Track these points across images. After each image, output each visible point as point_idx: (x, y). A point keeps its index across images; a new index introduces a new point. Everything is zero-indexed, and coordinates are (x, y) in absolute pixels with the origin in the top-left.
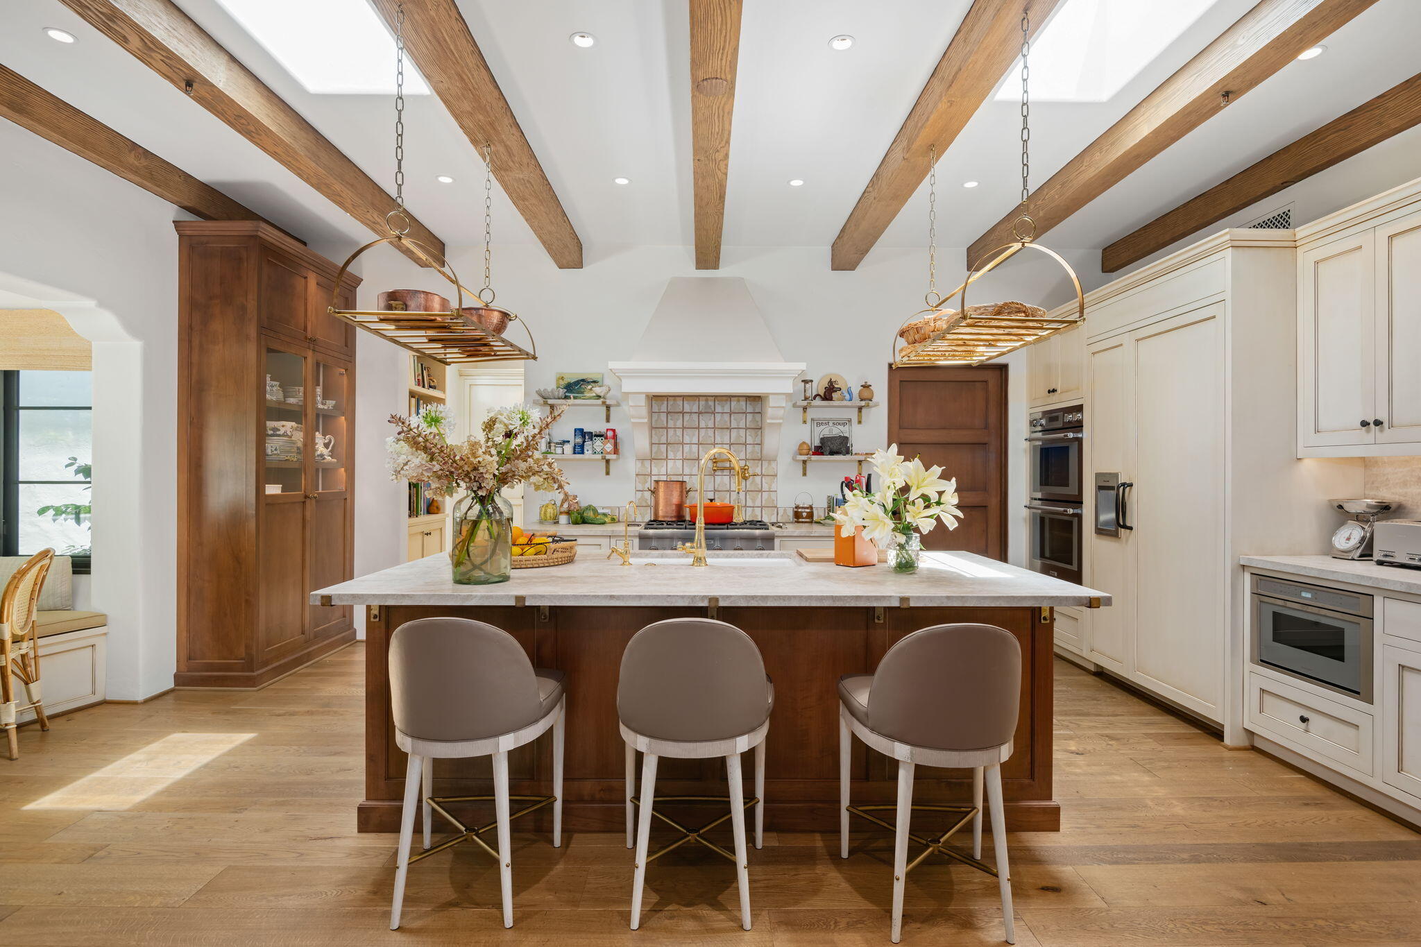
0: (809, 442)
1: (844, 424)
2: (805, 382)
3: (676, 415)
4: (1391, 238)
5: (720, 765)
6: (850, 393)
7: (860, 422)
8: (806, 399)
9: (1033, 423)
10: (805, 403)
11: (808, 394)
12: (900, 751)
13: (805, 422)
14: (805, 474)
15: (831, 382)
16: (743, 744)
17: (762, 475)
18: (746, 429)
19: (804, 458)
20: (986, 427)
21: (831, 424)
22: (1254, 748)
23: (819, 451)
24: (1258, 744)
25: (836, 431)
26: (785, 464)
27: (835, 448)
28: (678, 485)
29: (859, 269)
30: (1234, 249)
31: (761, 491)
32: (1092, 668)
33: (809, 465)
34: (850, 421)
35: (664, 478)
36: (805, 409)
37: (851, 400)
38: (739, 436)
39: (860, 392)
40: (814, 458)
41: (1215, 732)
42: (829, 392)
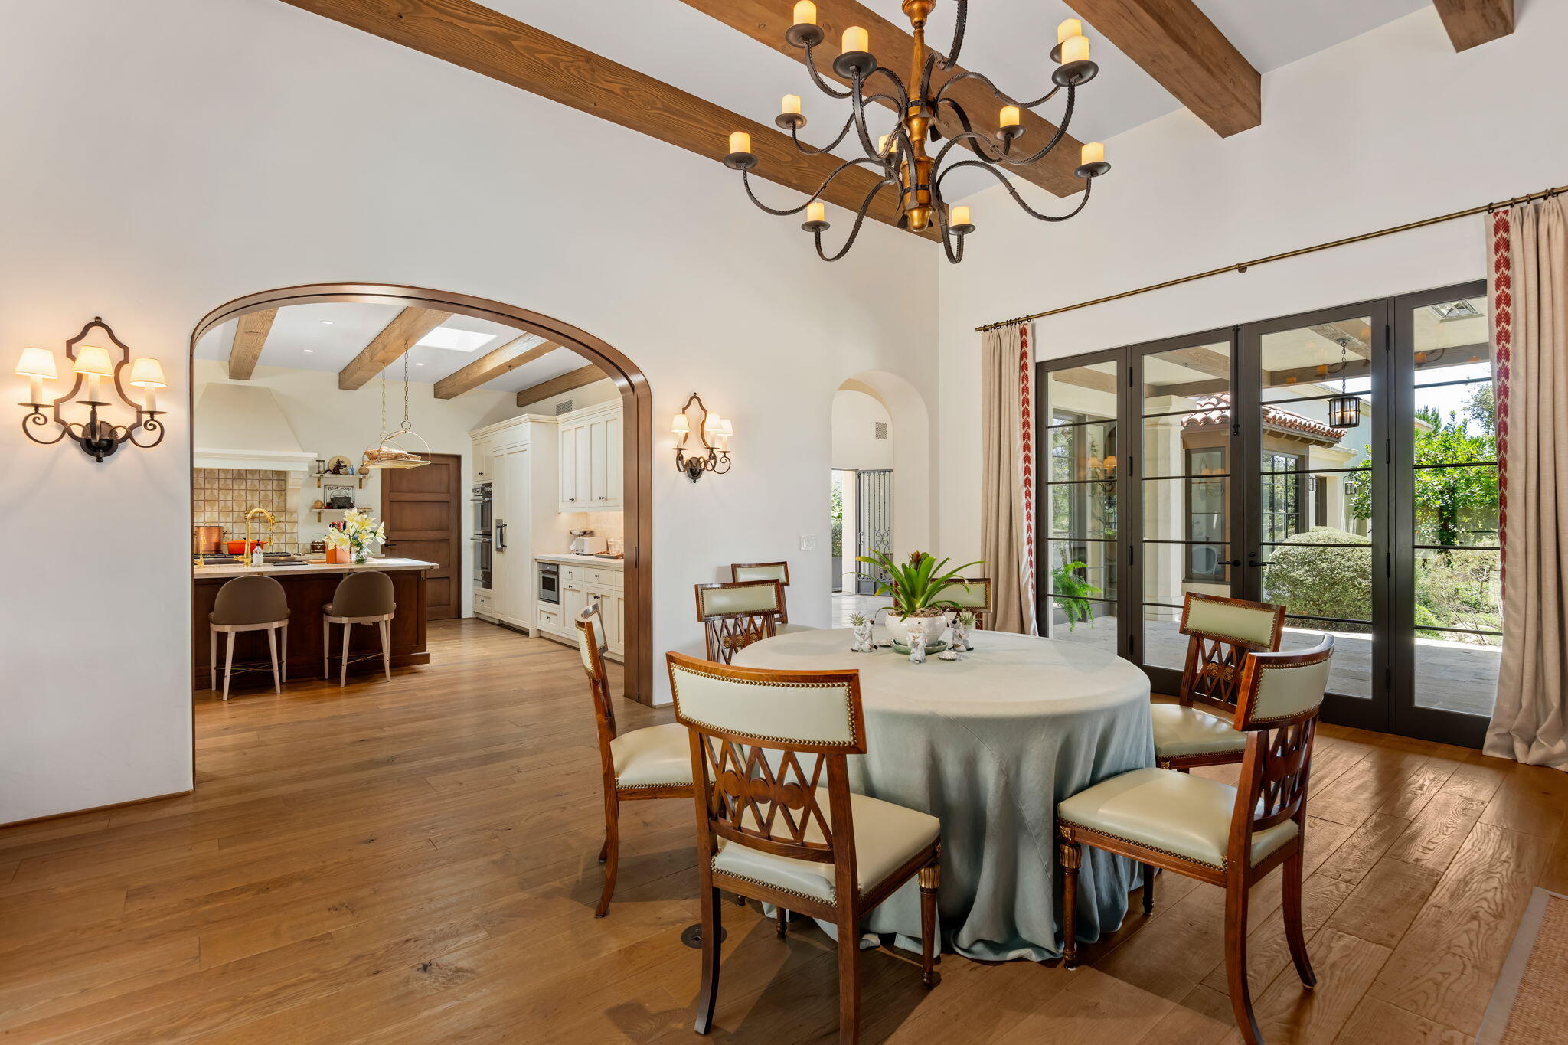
0: (323, 501)
1: (349, 489)
2: (319, 461)
3: (213, 480)
4: (576, 429)
5: (265, 632)
6: (352, 469)
7: (360, 488)
8: (319, 472)
9: (474, 491)
10: (319, 475)
11: (321, 470)
12: (345, 620)
13: (319, 487)
14: (319, 521)
15: (339, 462)
16: (276, 625)
17: (286, 522)
18: (273, 491)
19: (319, 510)
20: (449, 492)
21: (339, 489)
22: (541, 636)
23: (330, 506)
24: (543, 635)
25: (342, 493)
26: (303, 514)
27: (341, 504)
28: (217, 529)
29: (361, 390)
30: (533, 423)
31: (285, 532)
32: (497, 622)
33: (322, 515)
34: (353, 487)
35: (203, 525)
36: (319, 479)
37: (353, 474)
38: (266, 496)
39: (359, 469)
40: (325, 510)
41: (524, 633)
42: (337, 469)
